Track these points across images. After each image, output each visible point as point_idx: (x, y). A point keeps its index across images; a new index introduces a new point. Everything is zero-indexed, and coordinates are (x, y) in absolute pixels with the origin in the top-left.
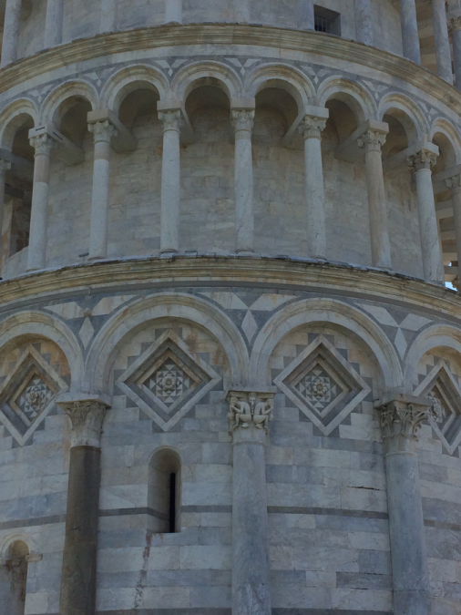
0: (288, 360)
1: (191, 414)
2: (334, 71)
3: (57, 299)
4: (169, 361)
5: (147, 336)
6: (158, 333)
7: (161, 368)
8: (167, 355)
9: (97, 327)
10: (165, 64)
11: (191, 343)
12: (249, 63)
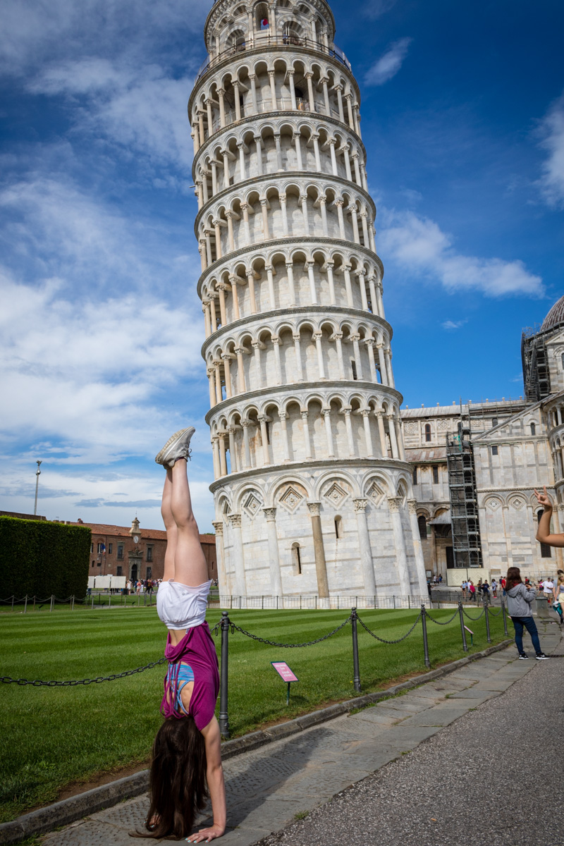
1: (344, 505)
3: (301, 471)
4: (335, 489)
5: (329, 483)
6: (331, 481)
7: (332, 491)
9: (315, 481)
10: (324, 394)
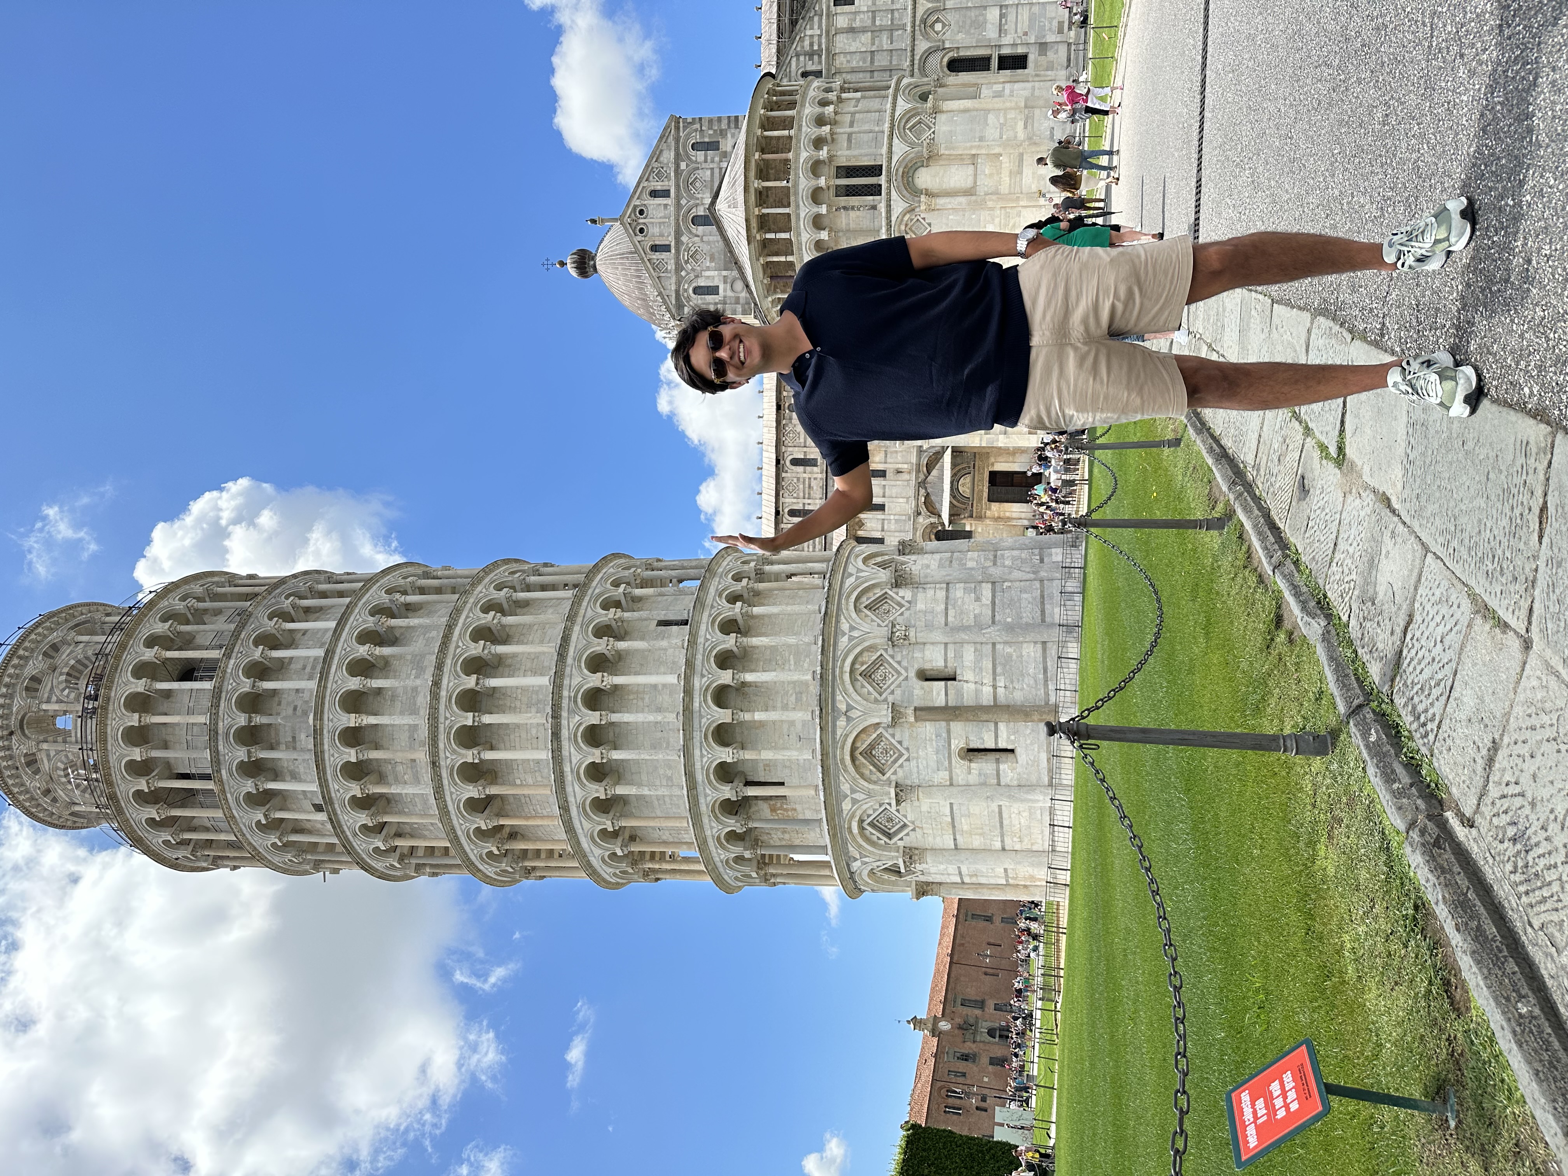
0: (873, 621)
1: (899, 663)
3: (834, 732)
4: (871, 675)
5: (858, 684)
6: (857, 680)
7: (874, 679)
8: (867, 675)
9: (852, 709)
10: (705, 680)
12: (708, 636)
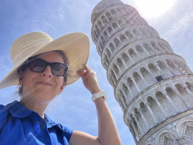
0: (183, 131)
2: (163, 85)
4: (167, 140)
5: (162, 138)
6: (163, 136)
7: (167, 141)
8: (166, 139)
9: (155, 140)
11: (168, 135)
